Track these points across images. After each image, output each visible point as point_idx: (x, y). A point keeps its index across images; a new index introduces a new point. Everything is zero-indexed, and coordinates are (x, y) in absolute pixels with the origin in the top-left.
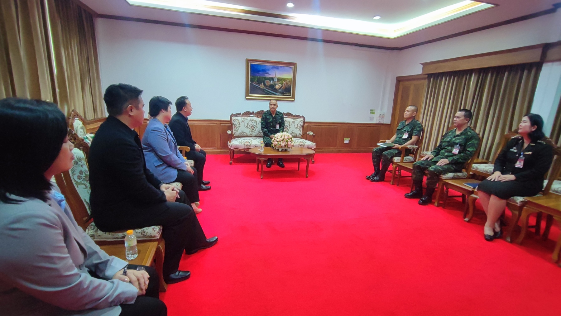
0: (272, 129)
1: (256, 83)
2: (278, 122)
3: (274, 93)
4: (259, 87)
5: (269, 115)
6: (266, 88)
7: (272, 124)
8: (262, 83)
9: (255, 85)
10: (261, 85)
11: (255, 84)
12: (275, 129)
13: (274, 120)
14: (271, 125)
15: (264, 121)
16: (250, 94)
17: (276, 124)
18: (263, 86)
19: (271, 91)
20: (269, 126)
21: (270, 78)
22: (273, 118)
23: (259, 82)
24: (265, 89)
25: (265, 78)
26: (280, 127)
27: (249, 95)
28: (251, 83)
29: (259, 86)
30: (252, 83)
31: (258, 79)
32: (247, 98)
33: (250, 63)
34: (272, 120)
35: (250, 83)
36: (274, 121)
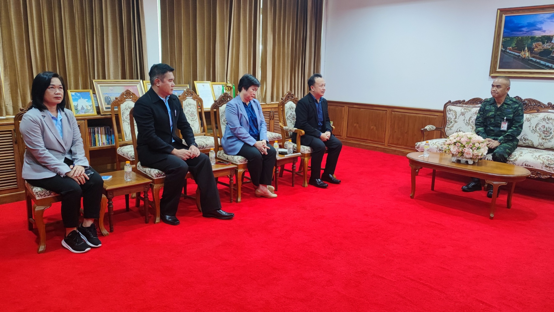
0: (492, 128)
1: (513, 50)
2: (505, 118)
3: (550, 65)
4: (519, 56)
5: (491, 104)
6: (533, 57)
7: (493, 120)
8: (526, 49)
9: (512, 52)
10: (523, 53)
11: (510, 52)
12: (498, 129)
13: (498, 113)
14: (491, 121)
15: (481, 114)
16: (499, 68)
17: (501, 122)
18: (527, 54)
19: (542, 62)
20: (489, 123)
21: (544, 36)
22: (498, 109)
23: (520, 48)
24: (531, 58)
25: (533, 39)
26: (509, 127)
27: (498, 70)
28: (504, 49)
29: (520, 53)
30: (506, 49)
31: (517, 42)
32: (492, 75)
33: (504, 16)
34: (493, 113)
35: (502, 50)
36: (498, 115)
